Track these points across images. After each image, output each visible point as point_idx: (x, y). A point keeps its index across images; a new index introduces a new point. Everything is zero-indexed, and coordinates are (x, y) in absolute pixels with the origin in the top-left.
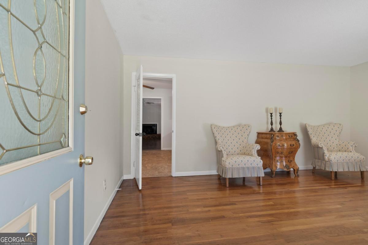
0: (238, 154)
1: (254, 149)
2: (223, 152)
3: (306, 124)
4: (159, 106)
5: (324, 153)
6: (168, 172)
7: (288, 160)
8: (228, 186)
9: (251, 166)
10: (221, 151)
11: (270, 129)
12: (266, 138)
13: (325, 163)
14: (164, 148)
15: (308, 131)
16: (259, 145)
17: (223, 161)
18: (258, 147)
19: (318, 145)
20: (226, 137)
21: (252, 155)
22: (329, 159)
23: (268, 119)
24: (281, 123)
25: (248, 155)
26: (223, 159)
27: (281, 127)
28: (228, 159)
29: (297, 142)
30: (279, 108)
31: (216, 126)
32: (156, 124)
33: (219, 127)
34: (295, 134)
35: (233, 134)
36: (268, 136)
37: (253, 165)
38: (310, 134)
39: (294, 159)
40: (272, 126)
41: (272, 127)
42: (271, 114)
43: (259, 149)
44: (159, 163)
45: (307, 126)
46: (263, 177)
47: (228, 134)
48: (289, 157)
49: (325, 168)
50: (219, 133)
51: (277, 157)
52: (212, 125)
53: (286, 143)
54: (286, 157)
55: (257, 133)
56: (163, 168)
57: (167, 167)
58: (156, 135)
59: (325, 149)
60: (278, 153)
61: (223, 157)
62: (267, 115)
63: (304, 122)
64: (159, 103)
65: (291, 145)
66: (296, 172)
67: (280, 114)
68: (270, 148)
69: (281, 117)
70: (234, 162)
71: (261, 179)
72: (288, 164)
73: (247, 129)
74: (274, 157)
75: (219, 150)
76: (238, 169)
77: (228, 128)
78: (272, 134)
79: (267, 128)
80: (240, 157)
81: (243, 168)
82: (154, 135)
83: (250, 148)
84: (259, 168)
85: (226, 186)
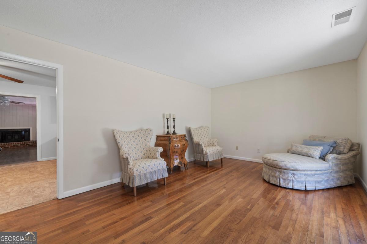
0: (142, 158)
1: (158, 152)
2: (129, 159)
3: (190, 128)
4: (34, 107)
5: (203, 149)
6: (51, 193)
7: (181, 157)
8: (135, 195)
9: (157, 169)
10: (127, 158)
11: (166, 132)
12: (164, 140)
13: (204, 156)
14: (42, 159)
15: (192, 133)
16: (162, 148)
17: (130, 169)
18: (161, 149)
19: (199, 143)
20: (129, 142)
21: (156, 157)
22: (206, 153)
23: (164, 123)
24: (174, 127)
25: (153, 158)
26: (130, 166)
27: (174, 130)
28: (135, 167)
29: (186, 142)
30: (173, 115)
31: (118, 131)
32: (29, 130)
33: (122, 132)
34: (185, 136)
35: (136, 139)
36: (166, 138)
37: (159, 168)
38: (193, 135)
39: (184, 155)
40: (168, 129)
41: (168, 131)
42: (168, 119)
43: (162, 151)
44: (34, 182)
45: (191, 129)
46: (167, 177)
47: (131, 139)
48: (182, 155)
49: (204, 160)
50: (122, 139)
51: (174, 156)
52: (114, 130)
53: (180, 143)
54: (179, 155)
55: (156, 136)
56: (41, 189)
57: (48, 185)
58: (28, 142)
59: (203, 145)
60: (174, 152)
61: (128, 164)
62: (164, 120)
63: (189, 126)
64: (33, 103)
65: (183, 145)
66: (186, 165)
67: (174, 119)
68: (169, 149)
69: (175, 122)
70: (142, 169)
71: (165, 180)
72: (181, 160)
73: (149, 133)
74: (171, 156)
75: (125, 157)
76: (146, 175)
77: (131, 132)
78: (170, 136)
79: (164, 131)
80: (147, 162)
81: (150, 173)
82: (26, 142)
83: (153, 151)
84: (164, 169)
85: (134, 196)
